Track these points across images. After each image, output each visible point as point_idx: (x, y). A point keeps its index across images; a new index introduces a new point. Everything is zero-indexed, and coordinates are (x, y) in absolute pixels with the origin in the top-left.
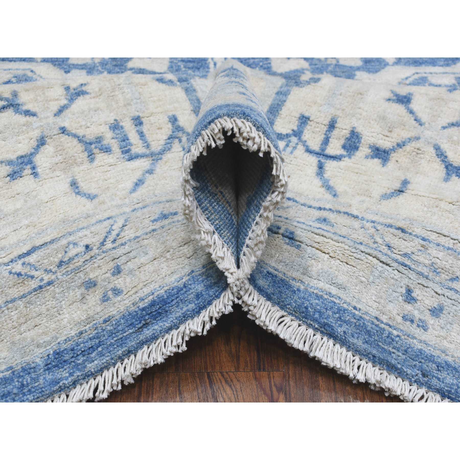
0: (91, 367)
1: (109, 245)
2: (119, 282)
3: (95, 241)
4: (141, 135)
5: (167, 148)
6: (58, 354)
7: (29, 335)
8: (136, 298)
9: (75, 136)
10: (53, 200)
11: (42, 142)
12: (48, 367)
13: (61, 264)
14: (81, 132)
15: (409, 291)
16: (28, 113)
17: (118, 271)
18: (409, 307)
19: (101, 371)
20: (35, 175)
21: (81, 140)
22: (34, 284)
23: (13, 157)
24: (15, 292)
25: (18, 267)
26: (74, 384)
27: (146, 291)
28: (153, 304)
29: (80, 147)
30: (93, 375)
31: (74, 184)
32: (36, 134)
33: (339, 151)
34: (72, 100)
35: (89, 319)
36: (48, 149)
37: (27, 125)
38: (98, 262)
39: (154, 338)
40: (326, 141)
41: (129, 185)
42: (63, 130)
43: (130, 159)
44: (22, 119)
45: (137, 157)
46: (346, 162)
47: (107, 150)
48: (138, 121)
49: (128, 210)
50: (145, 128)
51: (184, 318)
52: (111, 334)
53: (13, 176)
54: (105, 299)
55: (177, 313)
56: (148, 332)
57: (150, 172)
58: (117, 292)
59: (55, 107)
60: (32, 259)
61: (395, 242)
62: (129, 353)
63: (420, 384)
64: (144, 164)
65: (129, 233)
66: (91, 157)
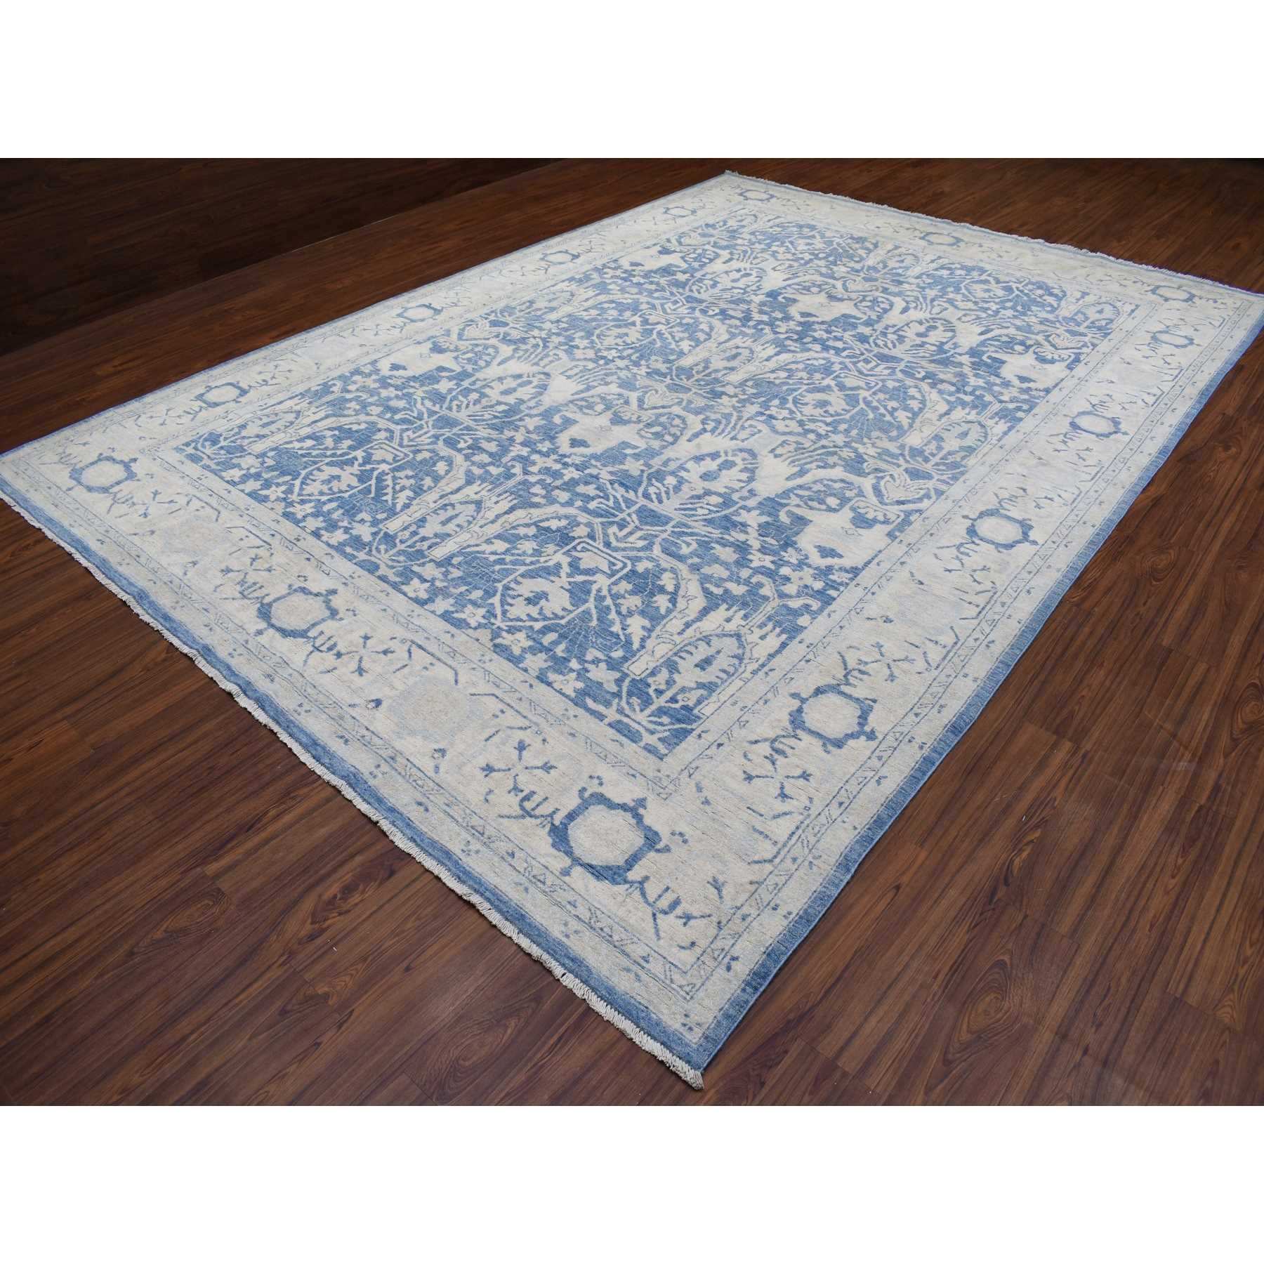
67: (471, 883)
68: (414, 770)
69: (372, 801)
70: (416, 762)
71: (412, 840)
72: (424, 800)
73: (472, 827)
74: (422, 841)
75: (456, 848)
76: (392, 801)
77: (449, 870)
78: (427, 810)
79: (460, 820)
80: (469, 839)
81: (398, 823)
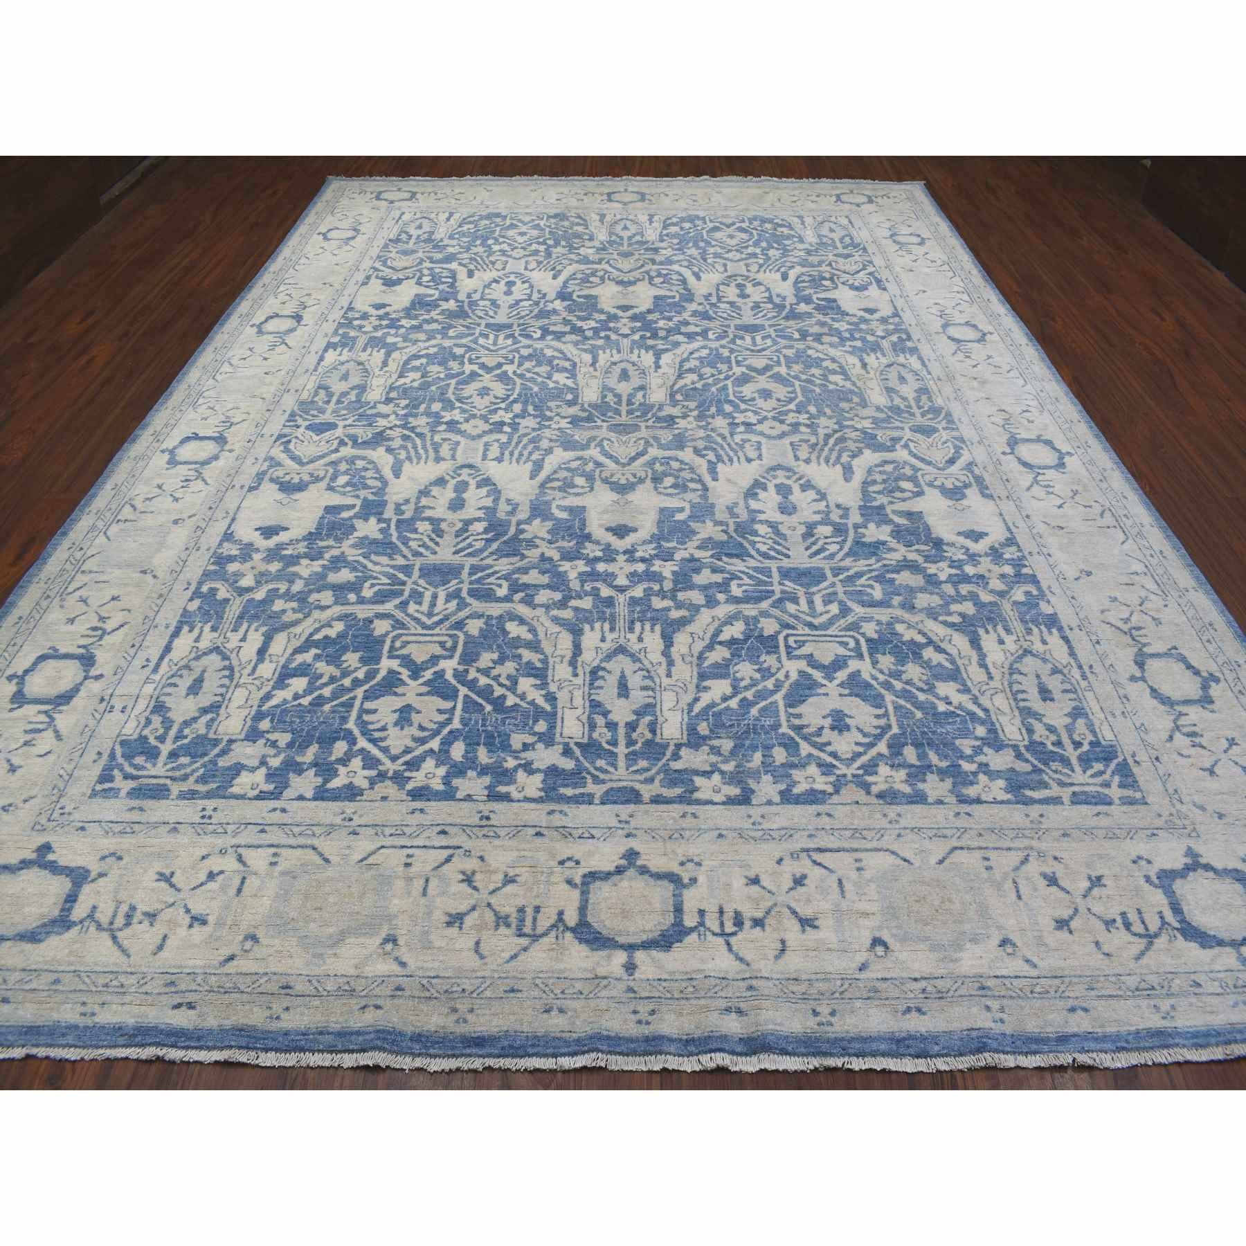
0: (432, 1051)
1: (475, 995)
2: (469, 1017)
3: (469, 988)
4: (535, 919)
5: (545, 934)
6: (419, 1035)
7: (411, 1018)
8: (472, 1029)
9: (494, 910)
10: (461, 950)
11: (473, 908)
12: (411, 1039)
13: (446, 991)
14: (498, 909)
15: (814, 1011)
16: (475, 888)
17: (471, 1011)
18: (818, 1018)
19: (435, 1056)
20: (461, 928)
21: (496, 913)
22: (428, 994)
23: (454, 912)
24: (417, 994)
25: (425, 982)
26: (419, 1055)
27: (479, 1029)
28: (478, 1038)
29: (493, 918)
30: (431, 1056)
31: (478, 943)
32: (473, 902)
33: (734, 929)
34: (504, 885)
35: (444, 1027)
36: (475, 914)
37: (471, 895)
38: (464, 1001)
39: (470, 1055)
40: (722, 924)
41: (507, 955)
42: (489, 905)
43: (519, 936)
44: (470, 891)
45: (524, 935)
46: (740, 936)
47: (508, 926)
48: (537, 909)
49: (496, 975)
50: (539, 916)
51: (490, 1056)
52: (450, 1041)
53: (449, 924)
54: (457, 1021)
55: (489, 1050)
56: (468, 1051)
57: (525, 949)
58: (465, 1021)
59: (491, 887)
60: (434, 981)
61: (795, 989)
62: (453, 1056)
63: (843, 1056)
64: (524, 941)
65: (488, 994)
66: (497, 927)
67: (1213, 1040)
68: (1016, 982)
69: (1034, 1047)
70: (1004, 972)
71: (1120, 1049)
72: (1070, 1003)
73: (1137, 989)
74: (1127, 1042)
75: (1156, 1022)
76: (1051, 1031)
77: (1184, 1046)
78: (1086, 1010)
79: (1120, 993)
80: (1152, 1003)
81: (1087, 1045)
